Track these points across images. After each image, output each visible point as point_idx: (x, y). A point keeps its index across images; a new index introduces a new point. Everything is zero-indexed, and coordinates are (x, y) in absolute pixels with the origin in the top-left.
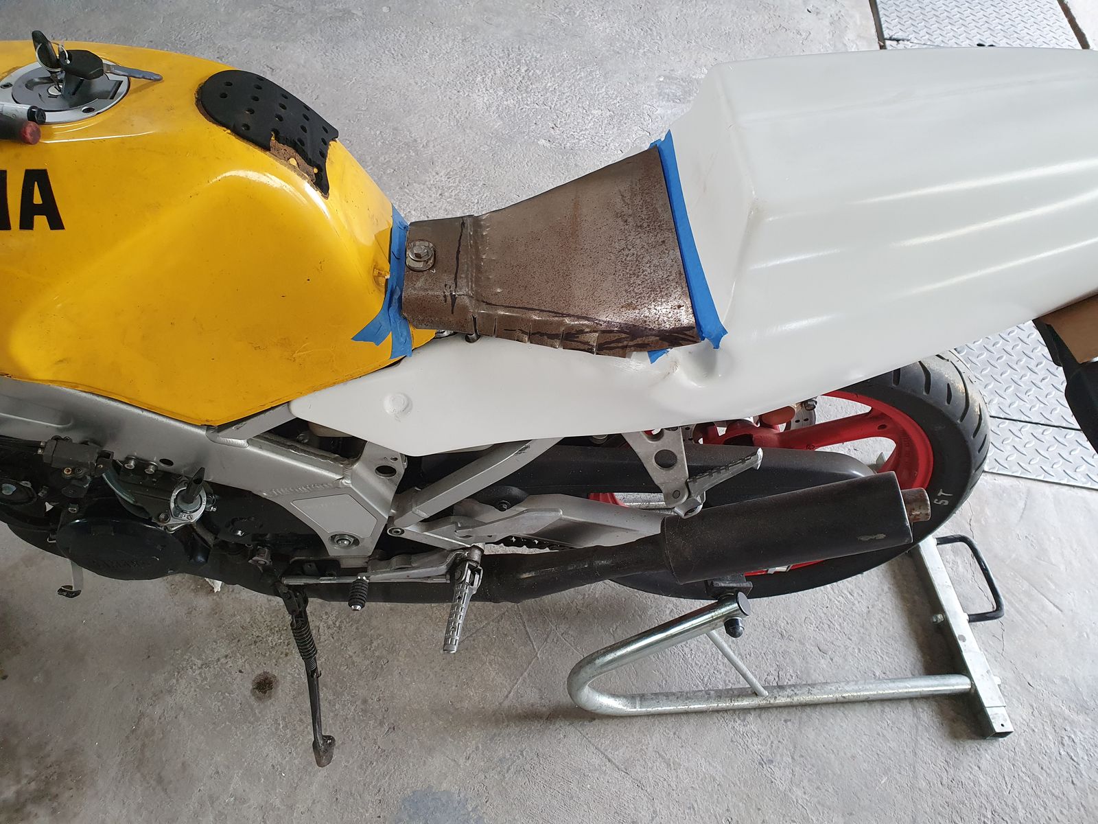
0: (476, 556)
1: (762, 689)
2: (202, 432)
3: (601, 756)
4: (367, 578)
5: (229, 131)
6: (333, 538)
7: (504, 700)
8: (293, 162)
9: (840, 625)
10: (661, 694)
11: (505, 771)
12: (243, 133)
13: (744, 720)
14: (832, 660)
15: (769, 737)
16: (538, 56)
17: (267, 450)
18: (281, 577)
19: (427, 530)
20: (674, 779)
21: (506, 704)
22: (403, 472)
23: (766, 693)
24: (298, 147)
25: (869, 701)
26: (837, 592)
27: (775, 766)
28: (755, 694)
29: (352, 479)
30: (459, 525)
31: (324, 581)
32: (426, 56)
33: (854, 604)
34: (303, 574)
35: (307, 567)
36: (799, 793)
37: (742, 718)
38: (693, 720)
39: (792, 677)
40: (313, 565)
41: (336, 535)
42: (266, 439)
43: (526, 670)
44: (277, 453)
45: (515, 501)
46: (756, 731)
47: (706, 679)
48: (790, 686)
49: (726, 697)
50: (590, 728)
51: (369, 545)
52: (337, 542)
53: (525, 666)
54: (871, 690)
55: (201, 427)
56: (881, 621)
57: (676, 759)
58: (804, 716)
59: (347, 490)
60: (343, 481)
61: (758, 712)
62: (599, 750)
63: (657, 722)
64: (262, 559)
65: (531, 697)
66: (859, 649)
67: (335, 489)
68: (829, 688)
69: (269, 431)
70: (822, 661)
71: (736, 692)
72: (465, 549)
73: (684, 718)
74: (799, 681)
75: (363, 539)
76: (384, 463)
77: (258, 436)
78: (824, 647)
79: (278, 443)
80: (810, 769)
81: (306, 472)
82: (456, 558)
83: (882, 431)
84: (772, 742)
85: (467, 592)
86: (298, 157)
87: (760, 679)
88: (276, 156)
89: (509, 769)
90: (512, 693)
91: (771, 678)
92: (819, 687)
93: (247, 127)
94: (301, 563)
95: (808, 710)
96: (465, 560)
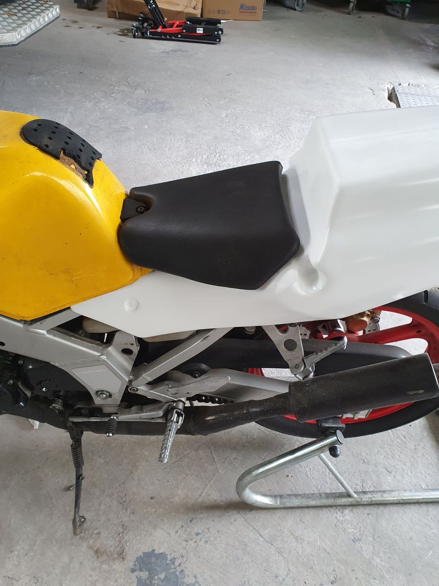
0: (181, 406)
1: (353, 493)
2: (21, 325)
3: (256, 533)
4: (117, 418)
5: (37, 148)
6: (97, 392)
7: (199, 497)
8: (73, 166)
9: (399, 456)
10: (292, 495)
11: (198, 541)
12: (44, 149)
13: (342, 513)
14: (395, 477)
15: (358, 524)
16: (226, 148)
17: (58, 337)
18: (68, 417)
19: (152, 389)
20: (301, 549)
21: (200, 499)
22: (137, 352)
23: (356, 496)
24: (76, 159)
25: (418, 503)
26: (396, 436)
27: (362, 543)
28: (349, 496)
29: (107, 356)
30: (170, 386)
31: (93, 420)
32: (167, 149)
33: (407, 444)
34: (81, 415)
35: (83, 411)
36: (378, 560)
37: (341, 512)
38: (312, 512)
39: (371, 487)
40: (87, 410)
41: (98, 391)
42: (58, 331)
43: (212, 479)
44: (64, 339)
45: (203, 372)
46: (350, 520)
47: (319, 487)
48: (370, 492)
49: (331, 498)
50: (250, 515)
51: (118, 397)
52: (100, 395)
53: (212, 478)
54: (420, 496)
55: (20, 321)
56: (423, 454)
57: (302, 537)
58: (379, 511)
59: (104, 363)
60: (102, 357)
61: (350, 508)
62: (255, 529)
63: (290, 513)
64: (58, 406)
65: (214, 495)
66: (411, 471)
67: (97, 362)
68: (394, 493)
69: (59, 326)
70: (389, 478)
71: (337, 495)
72: (174, 401)
73: (306, 510)
74: (375, 490)
75: (114, 394)
76: (126, 347)
77: (52, 329)
78: (390, 469)
79: (64, 333)
80: (384, 546)
81: (81, 350)
82: (168, 407)
83: (419, 335)
84: (360, 528)
85: (175, 427)
86: (76, 164)
87: (351, 488)
88: (63, 162)
89: (201, 540)
90: (203, 493)
91: (358, 487)
92: (388, 493)
93: (47, 146)
94: (79, 408)
95: (382, 508)
96: (174, 408)
